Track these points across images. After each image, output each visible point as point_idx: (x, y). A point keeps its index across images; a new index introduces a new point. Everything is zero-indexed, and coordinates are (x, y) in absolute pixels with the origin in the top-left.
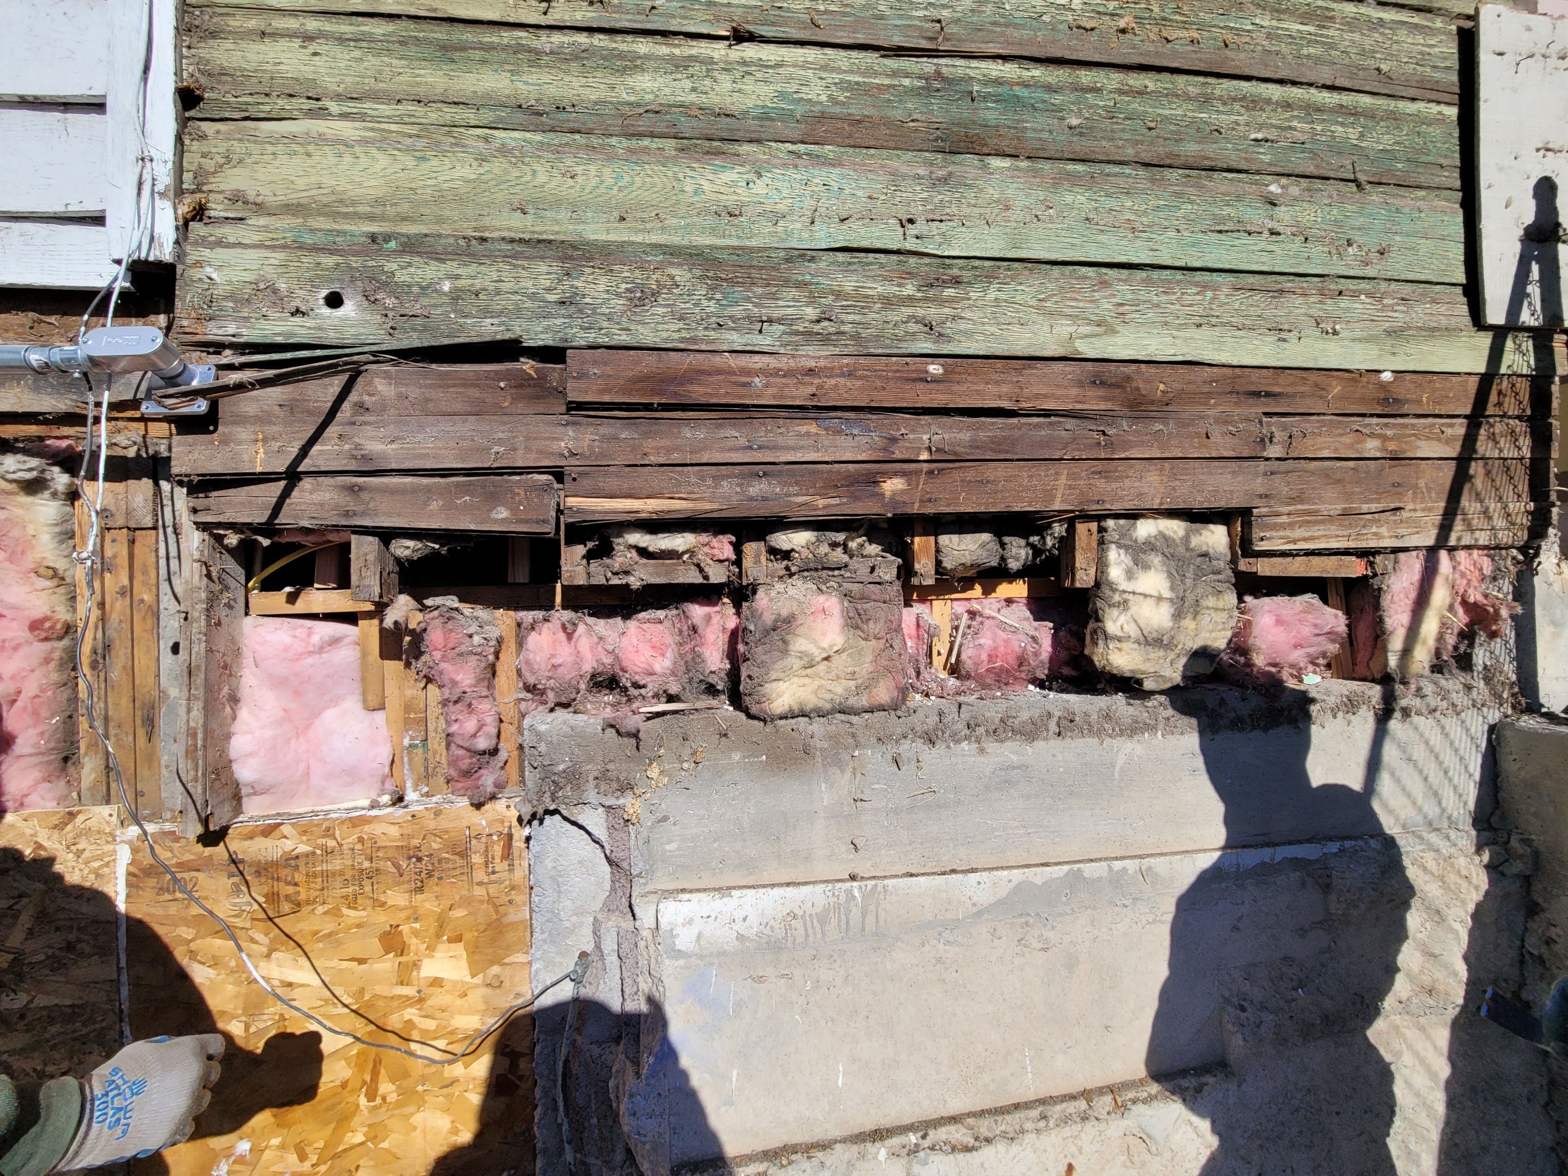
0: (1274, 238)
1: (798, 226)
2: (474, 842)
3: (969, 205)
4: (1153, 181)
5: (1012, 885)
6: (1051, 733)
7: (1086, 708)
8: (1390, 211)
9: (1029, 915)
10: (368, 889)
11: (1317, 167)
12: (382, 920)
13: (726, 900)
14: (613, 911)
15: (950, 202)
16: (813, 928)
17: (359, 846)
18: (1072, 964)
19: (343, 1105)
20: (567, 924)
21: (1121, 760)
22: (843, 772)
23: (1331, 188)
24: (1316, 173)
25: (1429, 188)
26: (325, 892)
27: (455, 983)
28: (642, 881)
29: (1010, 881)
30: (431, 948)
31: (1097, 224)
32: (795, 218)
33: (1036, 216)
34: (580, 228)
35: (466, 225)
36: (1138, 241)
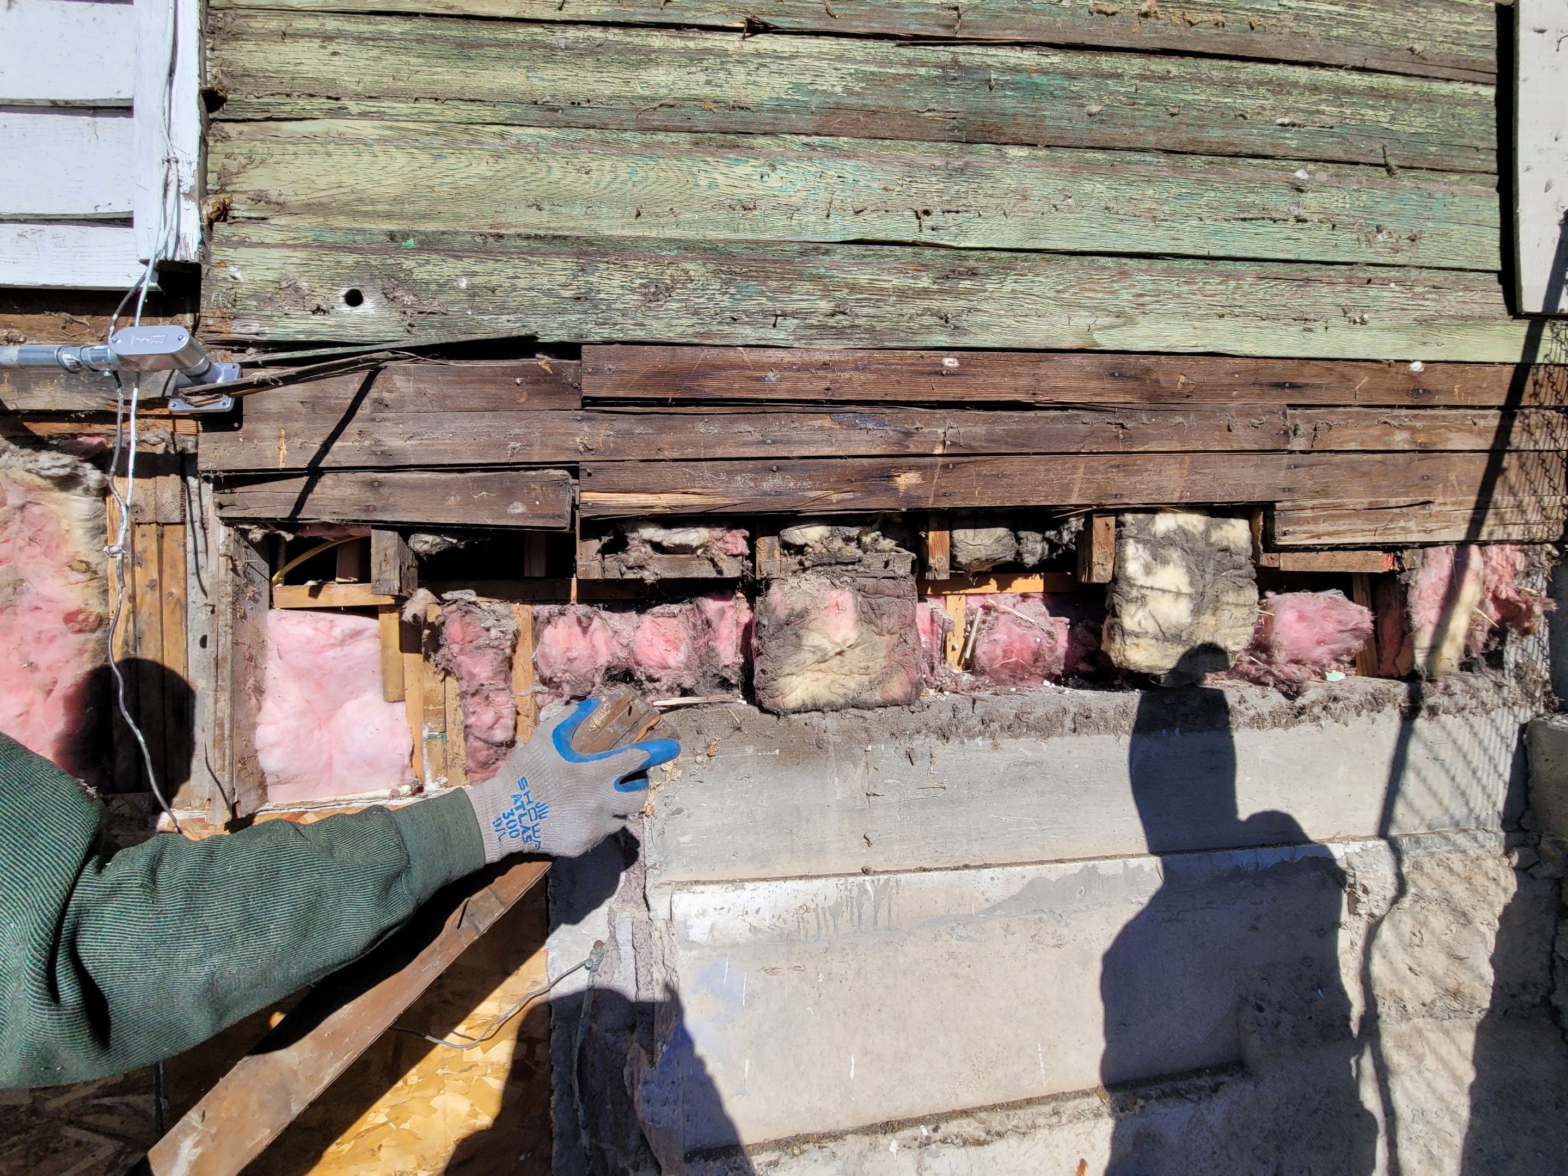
0: (1300, 225)
1: (813, 218)
3: (986, 195)
4: (1175, 168)
5: (1025, 881)
6: (1066, 729)
7: (1102, 704)
8: (1421, 196)
9: (1042, 911)
11: (1346, 151)
13: (739, 892)
14: (628, 902)
15: (967, 193)
16: (826, 921)
18: (1086, 961)
22: (856, 766)
23: (1361, 173)
24: (1344, 157)
25: (1463, 172)
28: (656, 872)
29: (1024, 877)
31: (1117, 213)
32: (810, 211)
33: (1055, 206)
34: (595, 223)
35: (482, 222)
36: (1159, 230)
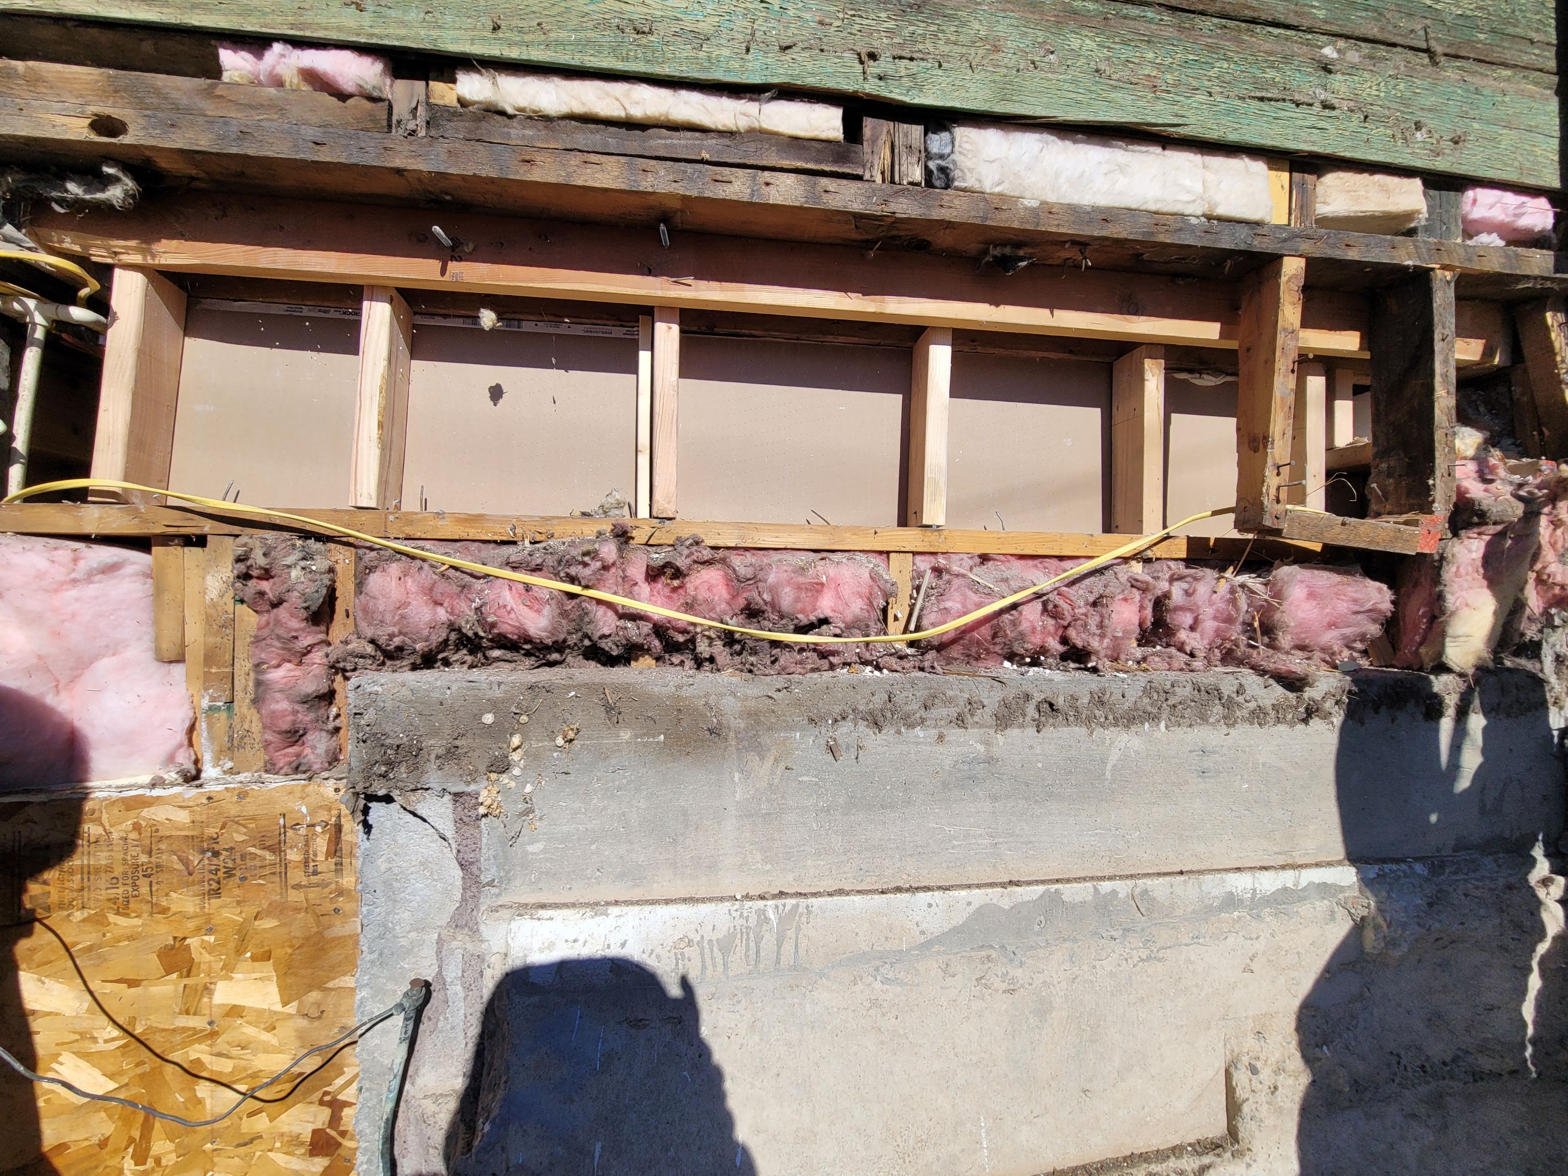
0: (1327, 112)
1: (726, 52)
2: (290, 833)
3: (948, 42)
4: (1181, 29)
5: (971, 909)
6: (1028, 719)
7: (1073, 690)
8: (1468, 91)
9: (992, 947)
10: (144, 890)
11: (1382, 29)
12: (163, 933)
13: (599, 919)
14: (462, 927)
15: (924, 36)
16: (712, 958)
17: (134, 835)
18: (1043, 1009)
19: (100, 1170)
20: (404, 942)
21: (1114, 756)
22: (762, 758)
23: (1399, 58)
24: (1379, 36)
25: (1515, 66)
26: (85, 893)
27: (260, 1012)
28: (495, 891)
29: (969, 904)
30: (228, 969)
31: (1109, 78)
32: (723, 42)
33: (1033, 62)
34: (435, 33)
35: (279, 20)
36: (1160, 103)
